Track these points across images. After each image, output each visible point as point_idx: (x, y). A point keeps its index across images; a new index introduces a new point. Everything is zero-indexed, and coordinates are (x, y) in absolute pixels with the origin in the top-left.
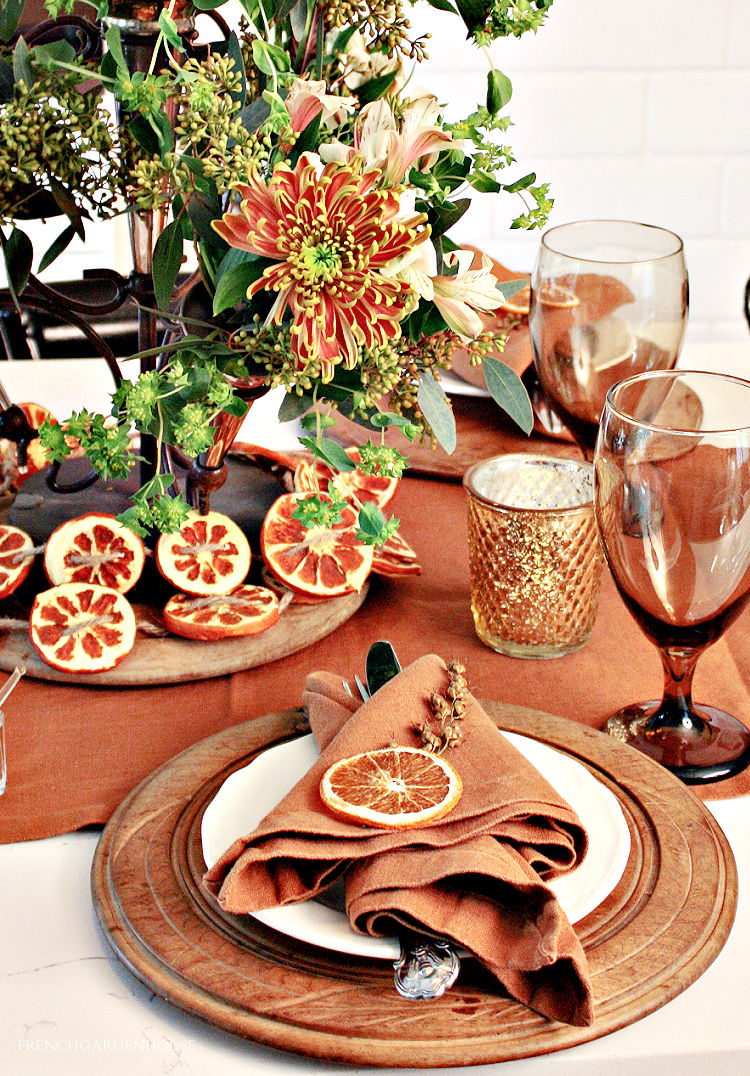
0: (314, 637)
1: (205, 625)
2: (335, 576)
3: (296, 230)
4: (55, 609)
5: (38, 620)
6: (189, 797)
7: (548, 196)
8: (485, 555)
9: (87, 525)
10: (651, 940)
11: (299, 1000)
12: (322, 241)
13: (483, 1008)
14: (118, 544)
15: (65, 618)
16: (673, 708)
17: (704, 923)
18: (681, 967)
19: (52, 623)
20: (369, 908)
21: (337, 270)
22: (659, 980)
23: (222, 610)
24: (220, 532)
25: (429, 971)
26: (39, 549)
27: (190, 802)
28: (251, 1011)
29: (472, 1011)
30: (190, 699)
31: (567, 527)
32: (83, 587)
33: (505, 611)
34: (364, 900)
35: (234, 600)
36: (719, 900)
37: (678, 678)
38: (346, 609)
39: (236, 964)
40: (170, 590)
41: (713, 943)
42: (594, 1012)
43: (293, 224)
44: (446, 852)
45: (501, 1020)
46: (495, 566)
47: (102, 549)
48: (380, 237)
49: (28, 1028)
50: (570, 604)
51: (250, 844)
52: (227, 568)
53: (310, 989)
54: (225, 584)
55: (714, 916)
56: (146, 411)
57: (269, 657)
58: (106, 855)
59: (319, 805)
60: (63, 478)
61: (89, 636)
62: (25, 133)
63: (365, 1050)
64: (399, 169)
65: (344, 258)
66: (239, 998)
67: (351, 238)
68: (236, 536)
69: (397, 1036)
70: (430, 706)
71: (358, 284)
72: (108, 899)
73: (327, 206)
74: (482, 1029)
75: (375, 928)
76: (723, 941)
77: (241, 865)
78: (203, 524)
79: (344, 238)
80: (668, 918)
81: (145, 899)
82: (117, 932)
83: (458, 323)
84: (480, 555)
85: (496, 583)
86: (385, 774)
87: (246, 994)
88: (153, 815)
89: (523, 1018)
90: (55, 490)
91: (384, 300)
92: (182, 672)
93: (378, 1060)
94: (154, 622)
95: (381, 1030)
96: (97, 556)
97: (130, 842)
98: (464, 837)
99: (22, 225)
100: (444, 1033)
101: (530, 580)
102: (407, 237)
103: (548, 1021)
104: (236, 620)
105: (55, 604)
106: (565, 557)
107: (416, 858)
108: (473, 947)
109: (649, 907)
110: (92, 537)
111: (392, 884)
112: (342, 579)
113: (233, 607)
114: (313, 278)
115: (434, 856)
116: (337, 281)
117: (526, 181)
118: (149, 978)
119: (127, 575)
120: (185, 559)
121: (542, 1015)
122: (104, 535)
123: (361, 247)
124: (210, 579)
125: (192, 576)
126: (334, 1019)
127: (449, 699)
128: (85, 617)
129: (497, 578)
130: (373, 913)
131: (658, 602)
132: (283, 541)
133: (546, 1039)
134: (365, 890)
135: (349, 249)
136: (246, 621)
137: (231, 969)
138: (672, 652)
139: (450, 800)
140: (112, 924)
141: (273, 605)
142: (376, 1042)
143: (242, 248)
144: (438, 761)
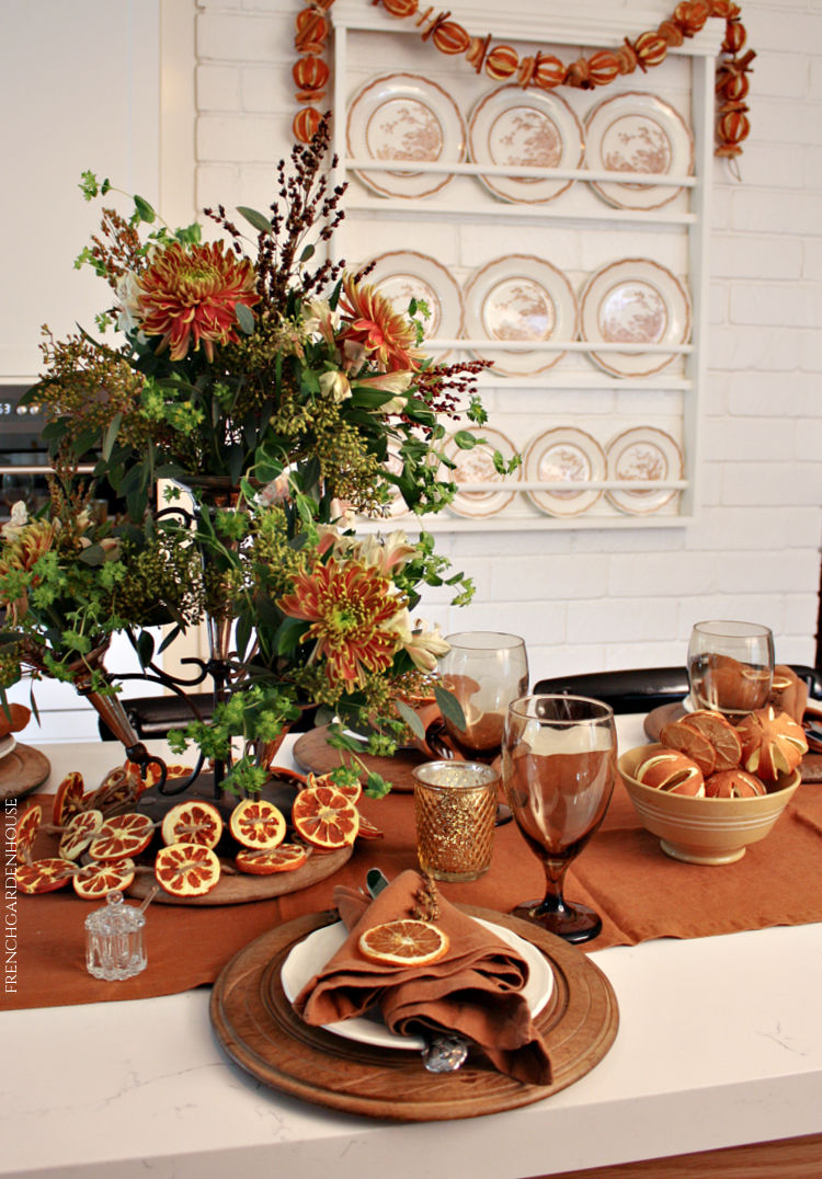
0: (325, 874)
1: (263, 865)
2: (337, 836)
3: (328, 601)
4: (170, 859)
5: (159, 865)
6: (267, 963)
7: (472, 585)
8: (428, 819)
9: (188, 807)
10: (575, 1031)
11: (360, 1081)
12: (345, 607)
13: (480, 1078)
14: (207, 819)
15: (177, 864)
16: (552, 900)
17: (604, 1019)
18: (596, 1047)
19: (168, 867)
20: (403, 1016)
21: (355, 624)
22: (584, 1056)
23: (272, 857)
24: (267, 812)
25: (447, 1054)
26: (158, 824)
27: (267, 967)
28: (328, 1090)
29: (473, 1081)
30: (256, 911)
31: (477, 797)
32: (186, 845)
33: (441, 853)
34: (400, 1011)
35: (279, 851)
36: (609, 1006)
37: (554, 880)
38: (343, 857)
39: (314, 1060)
40: (240, 847)
41: (611, 1032)
42: (555, 1075)
43: (326, 597)
44: (447, 980)
45: (493, 1086)
46: (434, 825)
47: (197, 823)
48: (380, 605)
49: (178, 1109)
50: (479, 846)
51: (320, 980)
52: (273, 833)
53: (365, 1073)
54: (272, 843)
55: (608, 1016)
56: (238, 716)
57: (301, 885)
58: (217, 999)
59: (359, 954)
60: (167, 787)
61: (192, 874)
62: (152, 568)
63: (408, 1110)
64: (384, 569)
65: (358, 617)
66: (320, 1081)
67: (362, 605)
68: (276, 814)
69: (427, 1100)
70: (416, 897)
71: (368, 633)
72: (223, 1025)
73: (347, 585)
74: (482, 1092)
75: (407, 1029)
76: (616, 1030)
77: (317, 993)
78: (257, 807)
79: (358, 605)
80: (581, 1018)
81: (248, 1024)
82: (232, 1046)
83: (422, 660)
84: (425, 819)
85: (435, 836)
86: (398, 935)
87: (324, 1078)
88: (246, 974)
89: (506, 1083)
90: (163, 794)
91: (383, 643)
92: (251, 894)
93: (417, 1116)
94: (231, 867)
95: (416, 1097)
96: (194, 826)
97: (233, 991)
98: (455, 970)
99: (147, 629)
100: (458, 1095)
101: (456, 832)
102: (395, 604)
103: (522, 1084)
104: (282, 862)
105: (170, 856)
106: (476, 817)
107: (428, 985)
108: (473, 1036)
109: (568, 1012)
110: (191, 814)
111: (416, 999)
112: (342, 838)
113: (278, 855)
114: (341, 630)
115: (439, 982)
116: (355, 631)
117: (458, 578)
118: (256, 1073)
119: (212, 839)
120: (247, 827)
121: (517, 1080)
122: (198, 813)
123: (368, 610)
124: (263, 839)
125: (252, 838)
126: (384, 1091)
127: (428, 893)
128: (189, 862)
129: (435, 832)
130: (406, 1019)
131: (541, 833)
132: (304, 816)
133: (524, 1096)
134: (398, 1005)
135: (361, 611)
136: (288, 862)
137: (311, 1064)
138: (550, 864)
139: (442, 947)
140: (228, 1041)
141: (303, 853)
142: (413, 1105)
143: (295, 616)
144: (430, 926)
